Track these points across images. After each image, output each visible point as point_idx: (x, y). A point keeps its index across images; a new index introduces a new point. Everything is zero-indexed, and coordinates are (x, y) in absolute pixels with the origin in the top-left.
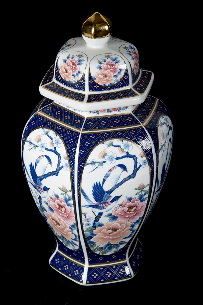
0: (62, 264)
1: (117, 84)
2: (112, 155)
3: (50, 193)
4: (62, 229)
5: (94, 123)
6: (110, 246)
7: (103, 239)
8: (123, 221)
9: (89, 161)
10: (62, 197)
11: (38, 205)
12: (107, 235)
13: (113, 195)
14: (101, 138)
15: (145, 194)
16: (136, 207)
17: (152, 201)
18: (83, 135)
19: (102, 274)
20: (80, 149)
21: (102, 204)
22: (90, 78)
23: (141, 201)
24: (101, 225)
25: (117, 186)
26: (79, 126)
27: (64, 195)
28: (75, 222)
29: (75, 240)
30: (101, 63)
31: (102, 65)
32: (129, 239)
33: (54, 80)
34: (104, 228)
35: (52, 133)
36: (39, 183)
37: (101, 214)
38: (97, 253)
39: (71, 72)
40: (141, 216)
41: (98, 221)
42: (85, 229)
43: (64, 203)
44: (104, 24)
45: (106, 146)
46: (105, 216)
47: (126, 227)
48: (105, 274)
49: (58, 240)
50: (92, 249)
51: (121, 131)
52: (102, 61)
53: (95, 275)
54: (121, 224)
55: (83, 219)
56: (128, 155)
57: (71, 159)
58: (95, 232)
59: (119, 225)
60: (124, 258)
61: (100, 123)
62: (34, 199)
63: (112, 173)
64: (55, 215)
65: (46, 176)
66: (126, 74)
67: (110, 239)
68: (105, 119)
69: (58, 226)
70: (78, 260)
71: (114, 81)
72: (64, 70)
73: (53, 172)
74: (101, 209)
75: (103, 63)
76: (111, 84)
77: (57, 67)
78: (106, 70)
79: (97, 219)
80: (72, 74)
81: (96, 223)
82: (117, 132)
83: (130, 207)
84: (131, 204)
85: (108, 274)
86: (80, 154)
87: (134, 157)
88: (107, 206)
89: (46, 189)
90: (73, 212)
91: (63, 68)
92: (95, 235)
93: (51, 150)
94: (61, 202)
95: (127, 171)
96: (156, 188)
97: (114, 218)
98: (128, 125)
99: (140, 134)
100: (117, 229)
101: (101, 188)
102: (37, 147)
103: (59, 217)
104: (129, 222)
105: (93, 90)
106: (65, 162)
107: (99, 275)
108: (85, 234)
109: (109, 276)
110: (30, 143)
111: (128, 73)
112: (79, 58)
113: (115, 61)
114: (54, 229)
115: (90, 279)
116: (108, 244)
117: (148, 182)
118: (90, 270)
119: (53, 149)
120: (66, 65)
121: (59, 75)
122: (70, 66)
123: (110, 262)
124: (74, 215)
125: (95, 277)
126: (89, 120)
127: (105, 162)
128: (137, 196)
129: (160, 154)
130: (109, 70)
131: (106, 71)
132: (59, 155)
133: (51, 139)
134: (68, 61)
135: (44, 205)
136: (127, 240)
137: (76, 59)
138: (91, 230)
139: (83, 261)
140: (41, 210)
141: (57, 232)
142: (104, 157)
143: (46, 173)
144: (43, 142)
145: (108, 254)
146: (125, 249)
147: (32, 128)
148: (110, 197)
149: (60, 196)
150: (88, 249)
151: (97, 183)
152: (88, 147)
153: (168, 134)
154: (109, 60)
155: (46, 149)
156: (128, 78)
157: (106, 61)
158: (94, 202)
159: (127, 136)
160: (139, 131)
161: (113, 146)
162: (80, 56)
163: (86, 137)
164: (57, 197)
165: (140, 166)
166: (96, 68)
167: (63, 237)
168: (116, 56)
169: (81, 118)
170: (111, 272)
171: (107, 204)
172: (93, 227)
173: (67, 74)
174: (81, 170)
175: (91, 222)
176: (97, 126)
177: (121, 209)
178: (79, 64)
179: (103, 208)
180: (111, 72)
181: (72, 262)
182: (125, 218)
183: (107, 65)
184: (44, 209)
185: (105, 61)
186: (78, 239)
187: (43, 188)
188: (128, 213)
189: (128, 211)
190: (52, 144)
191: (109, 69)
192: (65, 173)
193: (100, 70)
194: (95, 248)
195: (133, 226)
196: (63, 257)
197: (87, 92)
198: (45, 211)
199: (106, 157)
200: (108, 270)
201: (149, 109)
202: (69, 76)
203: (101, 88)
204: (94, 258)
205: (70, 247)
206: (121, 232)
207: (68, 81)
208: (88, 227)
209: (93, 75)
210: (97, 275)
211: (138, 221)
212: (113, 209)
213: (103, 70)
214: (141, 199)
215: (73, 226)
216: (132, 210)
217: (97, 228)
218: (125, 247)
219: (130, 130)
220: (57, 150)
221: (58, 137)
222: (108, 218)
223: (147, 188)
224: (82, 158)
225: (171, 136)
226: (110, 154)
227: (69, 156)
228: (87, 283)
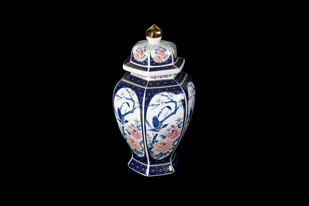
0: (135, 165)
1: (166, 62)
2: (163, 100)
3: (129, 124)
4: (135, 145)
5: (153, 84)
6: (161, 154)
7: (158, 150)
8: (169, 139)
9: (150, 104)
10: (135, 126)
11: (122, 132)
12: (160, 148)
13: (164, 124)
14: (157, 92)
15: (181, 124)
16: (176, 131)
17: (185, 128)
18: (147, 90)
19: (157, 170)
20: (146, 97)
21: (158, 129)
22: (151, 58)
23: (179, 128)
24: (157, 141)
25: (166, 118)
26: (145, 85)
27: (137, 124)
28: (142, 140)
29: (143, 150)
30: (156, 51)
32: (172, 150)
33: (131, 62)
34: (158, 143)
35: (130, 90)
36: (122, 119)
37: (157, 135)
38: (155, 158)
39: (140, 56)
40: (179, 137)
41: (155, 139)
42: (148, 144)
43: (136, 129)
44: (158, 31)
45: (160, 96)
46: (159, 136)
47: (171, 143)
48: (159, 170)
49: (133, 152)
50: (152, 156)
51: (168, 88)
53: (153, 171)
54: (168, 141)
55: (147, 138)
56: (172, 101)
57: (141, 103)
58: (153, 145)
59: (167, 141)
60: (169, 161)
61: (156, 84)
62: (120, 129)
63: (163, 111)
64: (131, 137)
65: (126, 114)
66: (170, 57)
67: (162, 150)
68: (159, 81)
69: (133, 143)
70: (144, 163)
71: (164, 60)
72: (137, 55)
73: (130, 111)
74: (157, 132)
76: (162, 62)
77: (132, 54)
79: (155, 138)
81: (154, 140)
82: (166, 88)
83: (173, 131)
84: (173, 129)
85: (161, 170)
86: (145, 100)
87: (175, 102)
88: (160, 130)
89: (126, 121)
90: (142, 133)
91: (136, 54)
92: (154, 147)
93: (129, 99)
94: (135, 128)
95: (171, 110)
96: (187, 120)
97: (164, 137)
98: (172, 85)
99: (178, 90)
100: (166, 144)
101: (157, 119)
102: (122, 98)
103: (134, 137)
104: (172, 140)
105: (152, 65)
106: (137, 105)
107: (155, 170)
108: (148, 147)
109: (161, 171)
110: (118, 96)
113: (164, 50)
114: (131, 145)
115: (150, 173)
116: (161, 153)
117: (183, 117)
118: (150, 168)
119: (131, 98)
120: (138, 52)
121: (134, 58)
122: (140, 53)
123: (162, 163)
124: (142, 135)
125: (153, 172)
126: (150, 82)
127: (159, 104)
128: (177, 125)
129: (189, 101)
131: (160, 55)
132: (134, 101)
133: (130, 93)
134: (139, 50)
135: (125, 132)
136: (171, 151)
137: (143, 49)
138: (151, 144)
139: (147, 163)
140: (124, 135)
141: (132, 148)
142: (159, 102)
143: (127, 112)
144: (125, 95)
145: (161, 159)
146: (169, 156)
147: (119, 88)
148: (162, 124)
149: (134, 125)
150: (150, 156)
151: (155, 116)
152: (150, 96)
153: (193, 91)
154: (161, 49)
155: (127, 99)
156: (171, 59)
158: (153, 128)
159: (171, 90)
160: (178, 88)
161: (163, 96)
162: (145, 47)
163: (149, 91)
164: (133, 125)
165: (179, 107)
166: (154, 53)
167: (136, 150)
168: (165, 47)
169: (146, 81)
170: (162, 169)
171: (160, 129)
172: (152, 142)
173: (138, 57)
174: (146, 109)
175: (152, 139)
176: (155, 85)
177: (168, 132)
178: (145, 51)
179: (158, 131)
180: (162, 55)
181: (141, 164)
182: (170, 137)
184: (125, 134)
185: (159, 50)
186: (144, 150)
187: (125, 121)
188: (172, 134)
189: (171, 133)
190: (130, 95)
191: (161, 53)
192: (137, 111)
193: (156, 54)
194: (153, 155)
195: (174, 142)
196: (136, 162)
197: (149, 66)
198: (126, 135)
199: (160, 102)
200: (160, 168)
201: (182, 78)
203: (157, 64)
204: (153, 161)
205: (140, 156)
206: (168, 145)
207: (139, 61)
208: (150, 142)
209: (152, 57)
210: (154, 171)
211: (177, 140)
212: (164, 132)
213: (158, 54)
214: (179, 126)
215: (141, 142)
216: (174, 133)
217: (155, 143)
218: (169, 155)
219: (173, 87)
220: (133, 99)
221: (133, 92)
222: (161, 137)
223: (182, 120)
224: (147, 102)
225: (194, 93)
226: (162, 100)
227: (139, 101)
228: (149, 175)
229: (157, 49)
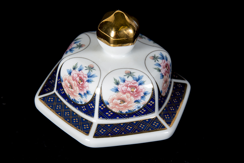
1: (139, 111)
22: (101, 102)
30: (118, 84)
31: (119, 87)
39: (76, 88)
52: (120, 80)
66: (152, 99)
71: (134, 107)
72: (69, 85)
75: (121, 83)
76: (129, 111)
77: (59, 77)
78: (125, 93)
80: (78, 93)
91: (66, 81)
111: (155, 98)
112: (89, 71)
113: (139, 82)
120: (71, 78)
121: (62, 88)
122: (77, 81)
130: (128, 94)
131: (125, 95)
134: (74, 73)
137: (85, 72)
154: (130, 79)
156: (154, 105)
157: (126, 82)
162: (91, 68)
166: (111, 90)
168: (141, 74)
173: (73, 90)
178: (88, 81)
180: (131, 96)
183: (126, 87)
185: (124, 81)
191: (129, 92)
193: (116, 93)
197: (96, 120)
202: (75, 94)
203: (115, 115)
207: (72, 99)
209: (105, 99)
213: (120, 94)
229: (118, 79)
